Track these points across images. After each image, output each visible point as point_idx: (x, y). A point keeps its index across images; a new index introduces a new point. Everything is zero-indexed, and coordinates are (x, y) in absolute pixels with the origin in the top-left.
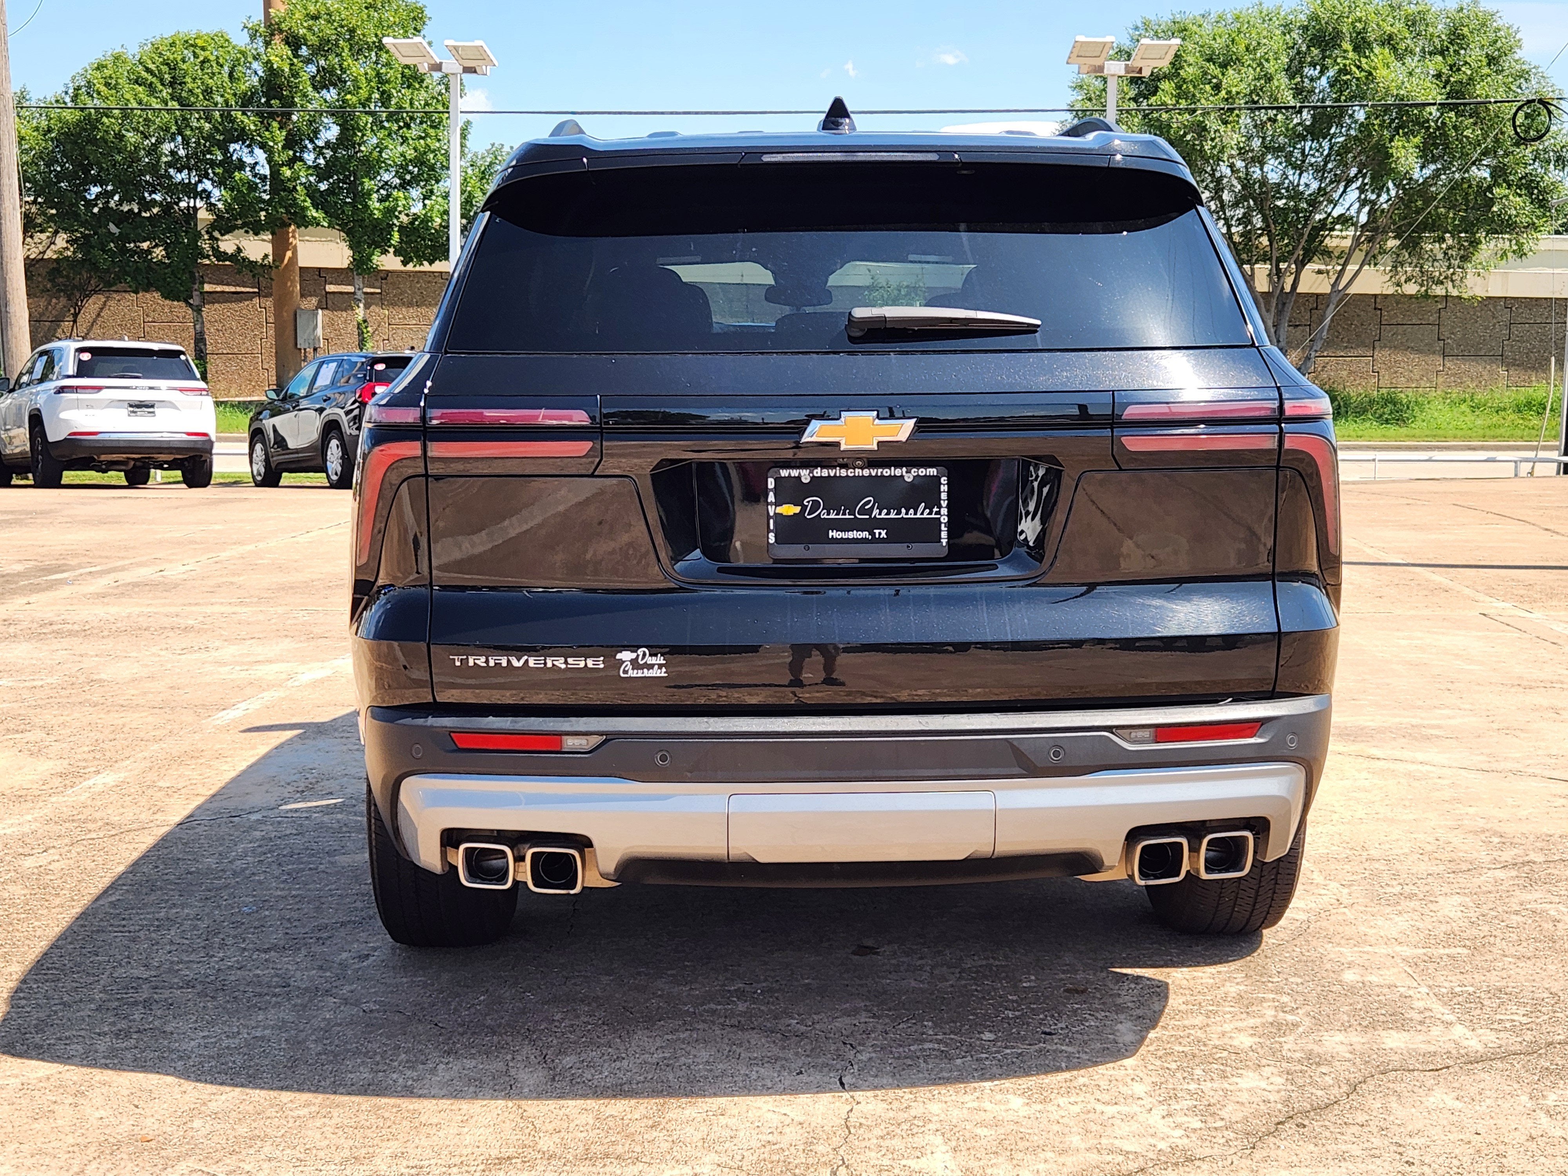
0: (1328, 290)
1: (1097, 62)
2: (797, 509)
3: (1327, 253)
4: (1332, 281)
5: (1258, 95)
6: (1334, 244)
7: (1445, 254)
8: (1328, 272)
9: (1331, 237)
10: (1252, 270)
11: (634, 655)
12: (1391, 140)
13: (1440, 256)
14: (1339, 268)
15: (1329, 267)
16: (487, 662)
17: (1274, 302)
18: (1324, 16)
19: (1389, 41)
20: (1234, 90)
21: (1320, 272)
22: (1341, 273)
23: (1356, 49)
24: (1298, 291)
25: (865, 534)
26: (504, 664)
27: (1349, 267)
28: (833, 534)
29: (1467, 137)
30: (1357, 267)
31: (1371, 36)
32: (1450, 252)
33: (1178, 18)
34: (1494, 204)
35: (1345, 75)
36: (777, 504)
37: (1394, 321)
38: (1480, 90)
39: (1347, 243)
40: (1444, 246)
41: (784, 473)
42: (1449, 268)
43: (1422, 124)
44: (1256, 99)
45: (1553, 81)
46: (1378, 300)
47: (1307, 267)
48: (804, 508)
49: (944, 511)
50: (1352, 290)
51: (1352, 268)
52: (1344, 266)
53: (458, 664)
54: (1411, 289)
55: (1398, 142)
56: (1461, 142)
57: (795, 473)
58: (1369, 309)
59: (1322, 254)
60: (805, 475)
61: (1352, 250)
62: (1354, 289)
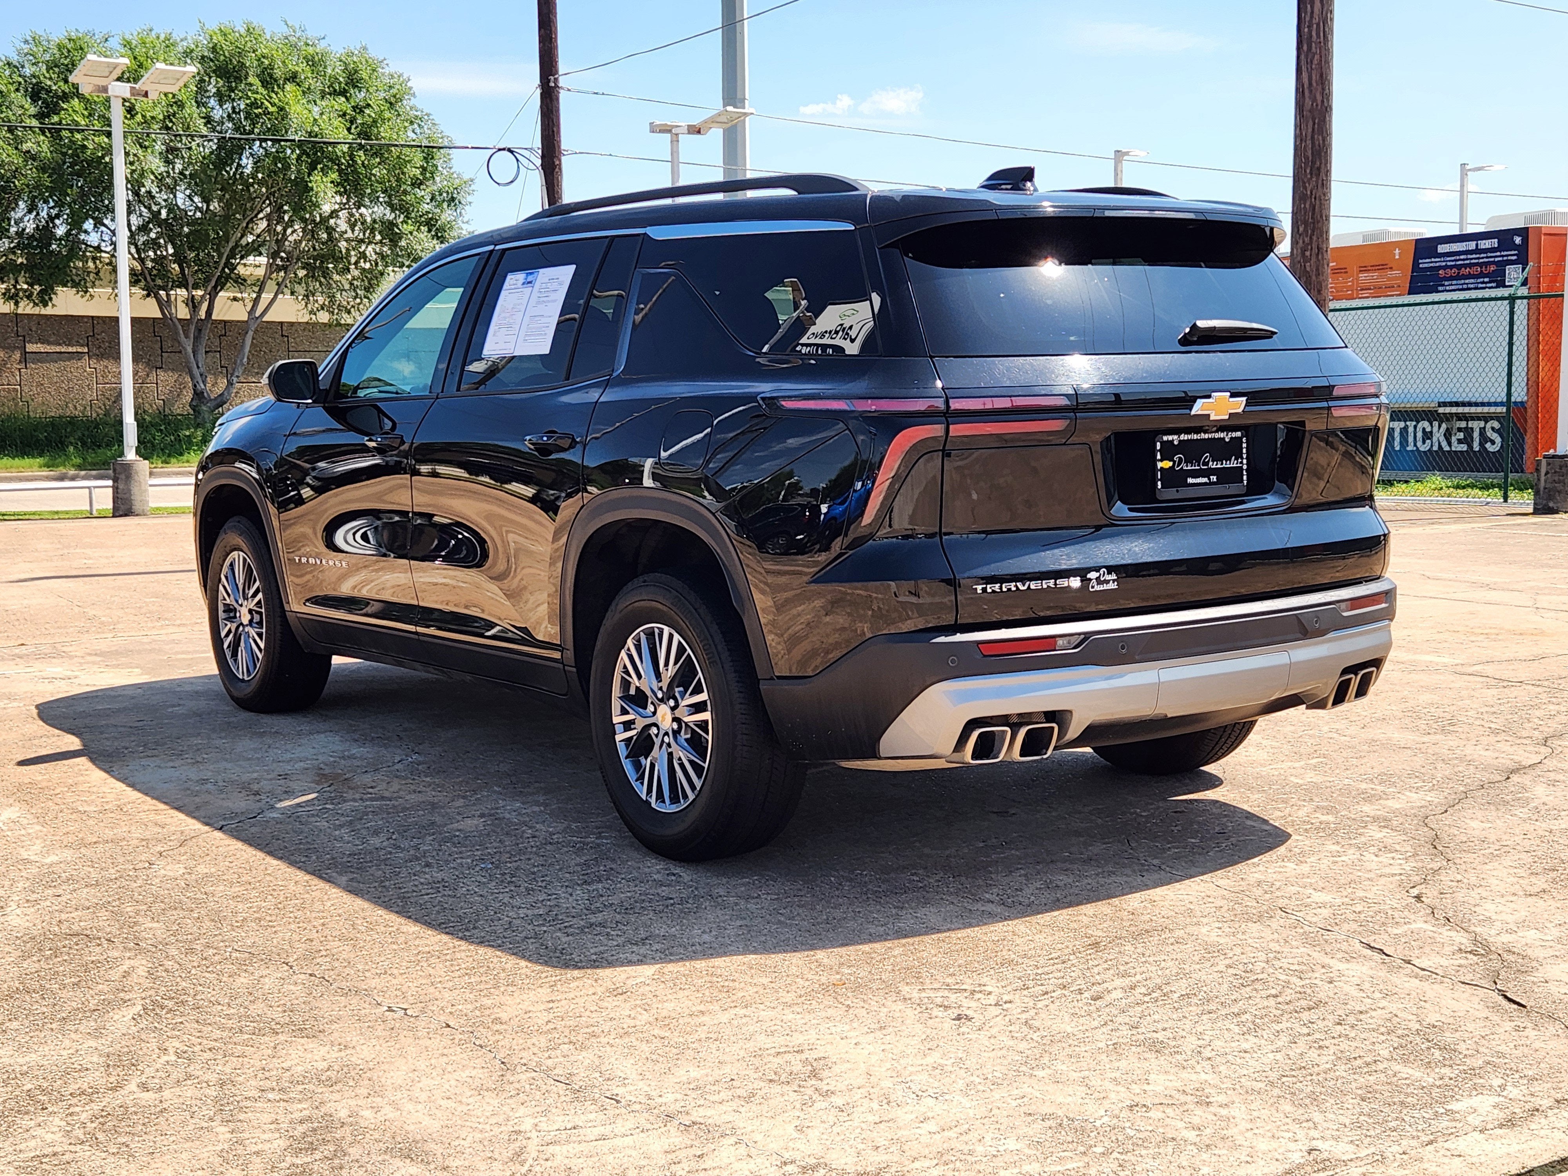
0: (245, 317)
1: (102, 82)
2: (1171, 464)
3: (240, 281)
4: (249, 308)
5: (171, 121)
6: (248, 273)
7: (351, 284)
8: (243, 299)
9: (245, 265)
10: (168, 295)
11: (1097, 574)
12: (309, 175)
13: (347, 287)
14: (254, 295)
15: (245, 295)
16: (1001, 588)
17: (192, 328)
18: (227, 48)
19: (293, 78)
20: (148, 115)
21: (235, 299)
22: (256, 301)
23: (265, 84)
24: (214, 317)
25: (1205, 480)
26: (1014, 589)
27: (263, 296)
28: (1190, 480)
29: (375, 175)
30: (271, 296)
31: (278, 73)
32: (355, 283)
33: (73, 35)
34: (400, 238)
35: (257, 108)
36: (1161, 460)
37: (300, 348)
38: (385, 132)
39: (261, 272)
40: (349, 277)
41: (1165, 438)
42: (355, 298)
43: (335, 160)
44: (170, 125)
45: (442, 128)
46: (285, 328)
47: (221, 294)
48: (1174, 462)
49: (1245, 461)
50: (267, 318)
51: (266, 297)
52: (259, 294)
53: (979, 591)
54: (324, 317)
55: (316, 177)
56: (370, 179)
57: (1170, 438)
58: (277, 336)
59: (236, 282)
60: (1175, 438)
61: (267, 277)
62: (270, 317)
